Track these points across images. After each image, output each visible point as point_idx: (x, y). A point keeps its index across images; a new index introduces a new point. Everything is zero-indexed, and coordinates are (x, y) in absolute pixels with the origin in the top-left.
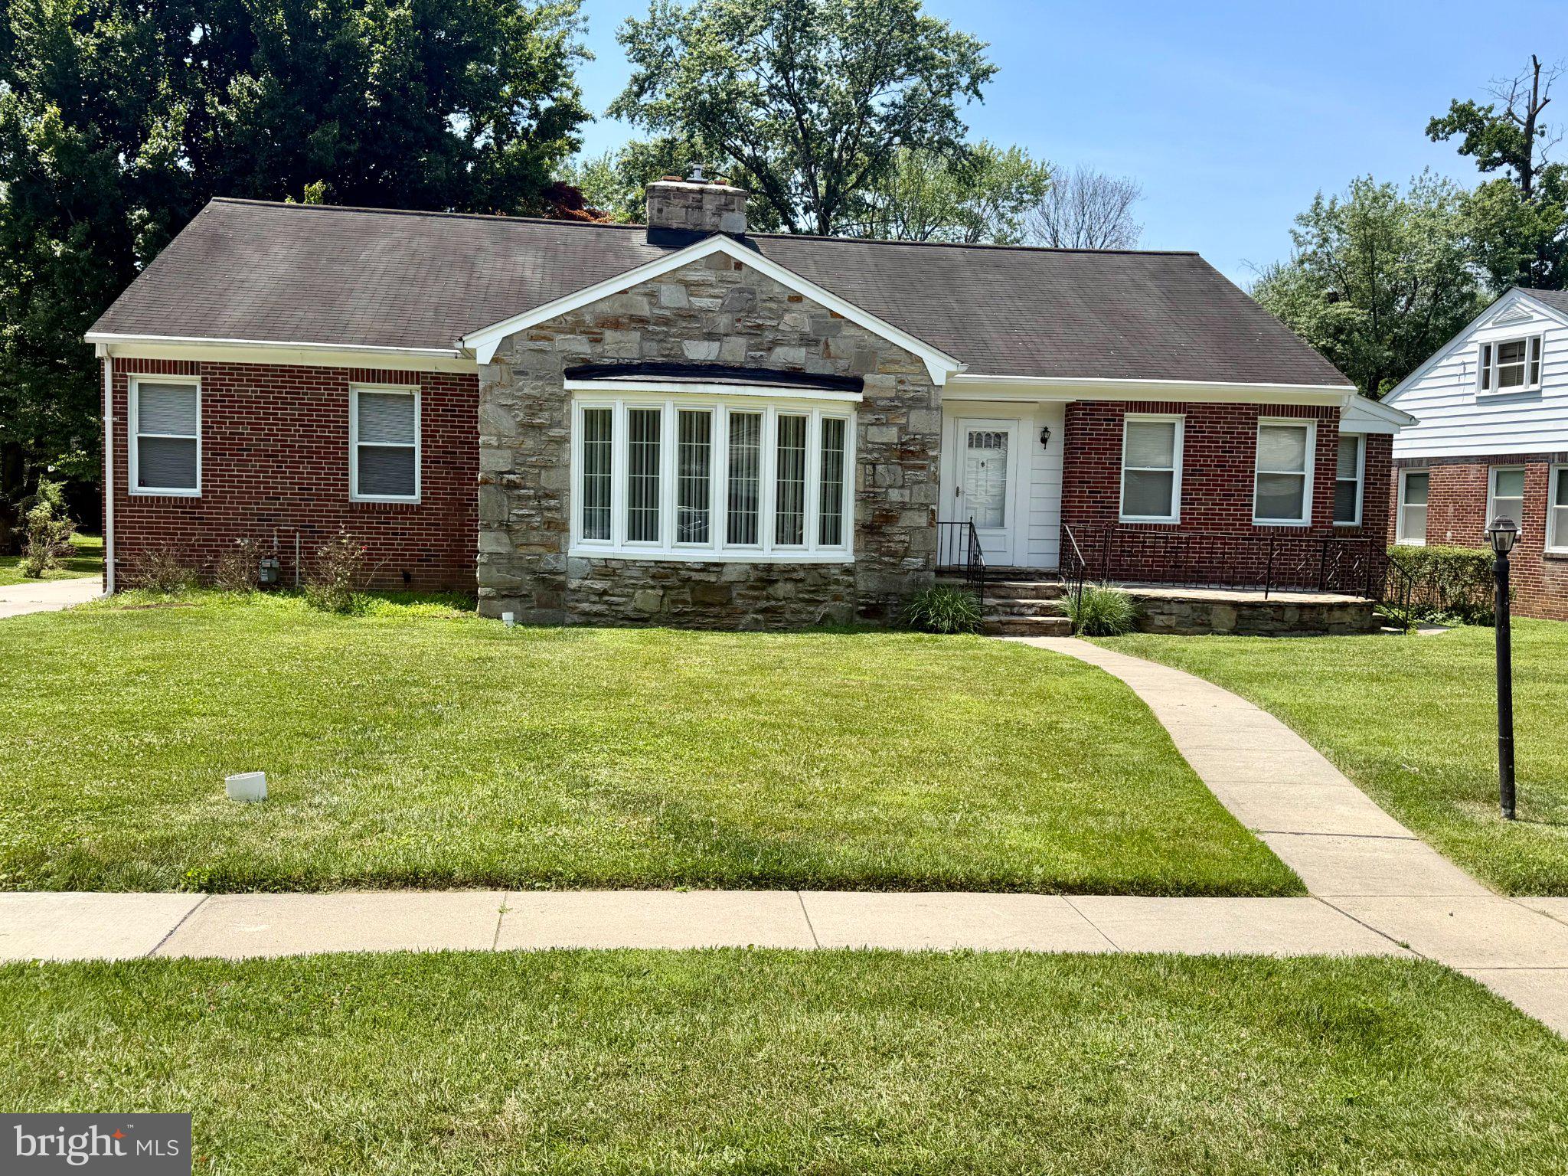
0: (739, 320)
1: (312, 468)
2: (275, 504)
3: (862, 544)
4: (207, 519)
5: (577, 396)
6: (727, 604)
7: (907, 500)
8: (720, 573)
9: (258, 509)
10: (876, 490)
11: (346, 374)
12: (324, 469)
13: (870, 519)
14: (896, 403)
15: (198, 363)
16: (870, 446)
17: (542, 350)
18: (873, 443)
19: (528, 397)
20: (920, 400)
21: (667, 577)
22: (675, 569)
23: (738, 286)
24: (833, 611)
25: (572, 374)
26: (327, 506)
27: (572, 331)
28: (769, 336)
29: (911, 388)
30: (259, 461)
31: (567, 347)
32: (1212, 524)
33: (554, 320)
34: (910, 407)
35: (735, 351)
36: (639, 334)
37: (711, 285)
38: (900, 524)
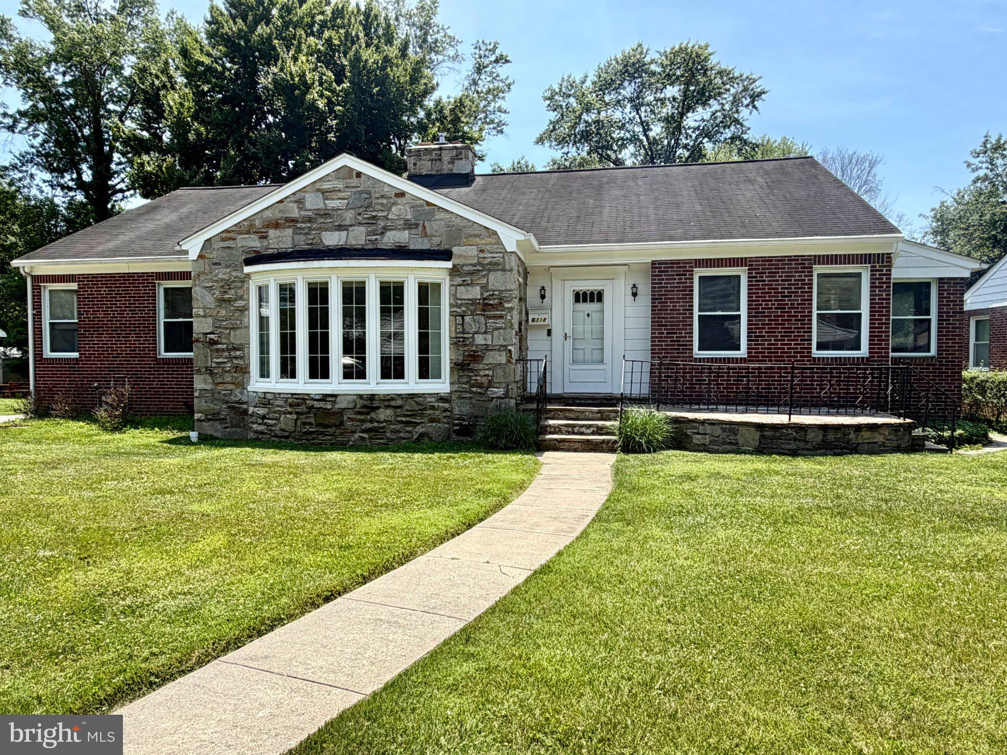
0: (359, 214)
1: (136, 337)
2: (117, 361)
3: (456, 378)
4: (82, 371)
5: (253, 277)
6: (339, 425)
7: (490, 343)
8: (334, 402)
9: (108, 364)
10: (466, 336)
11: (155, 276)
12: (142, 337)
13: (461, 358)
14: (478, 268)
15: (76, 275)
16: (459, 302)
17: (228, 248)
18: (461, 299)
19: (222, 280)
21: (298, 405)
22: (303, 399)
23: (359, 189)
24: (430, 430)
25: (249, 262)
26: (144, 361)
27: (248, 232)
28: (382, 223)
29: (489, 255)
30: (108, 334)
31: (245, 244)
32: (775, 357)
33: (236, 225)
34: (489, 270)
35: (358, 237)
36: (291, 230)
37: (339, 191)
38: (484, 362)
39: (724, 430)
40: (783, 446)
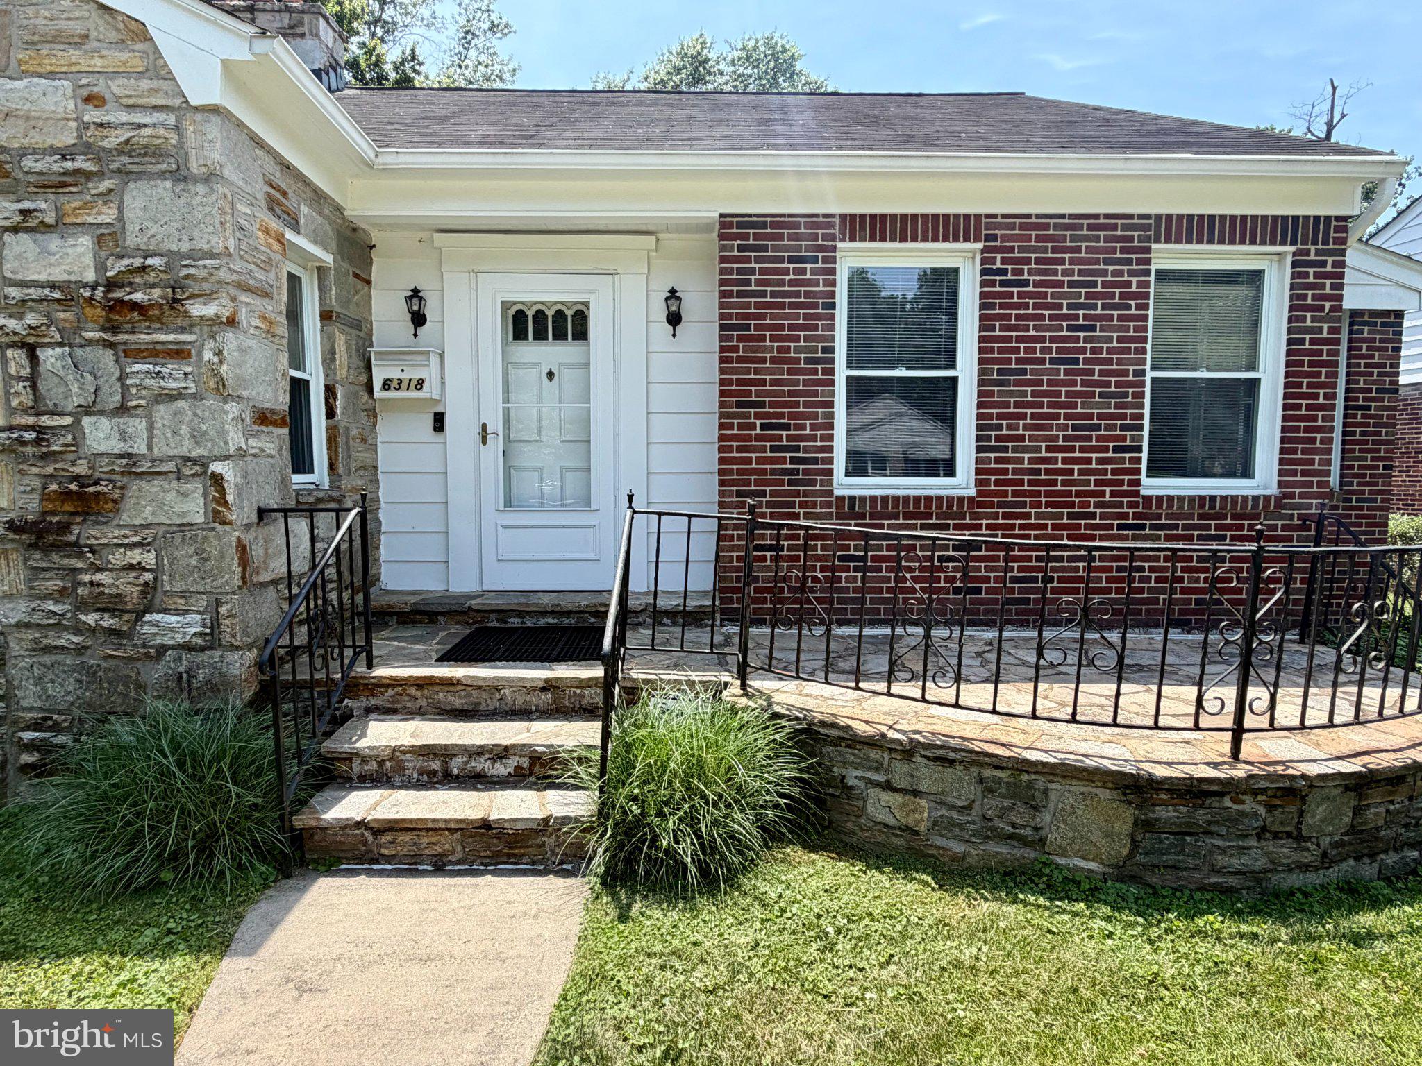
3: (19, 576)
7: (140, 448)
10: (45, 421)
13: (37, 505)
18: (24, 284)
20: (154, 152)
29: (124, 117)
34: (125, 175)
38: (125, 518)
39: (988, 788)
40: (1222, 860)
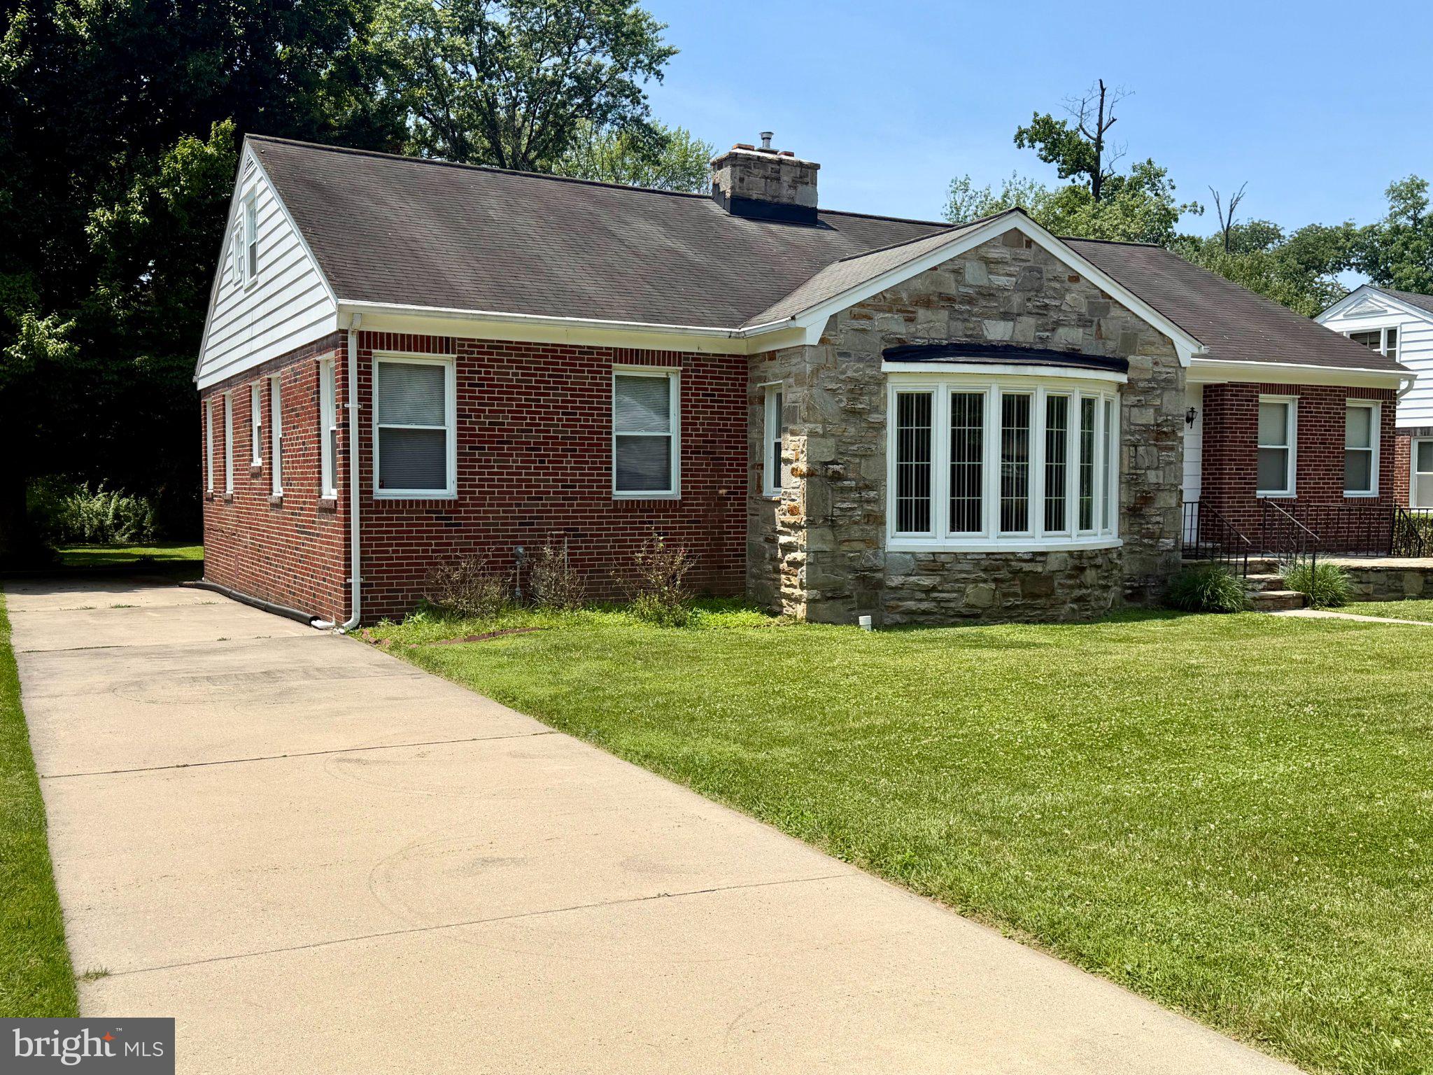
0: (1029, 300)
1: (576, 462)
2: (537, 505)
3: (1125, 527)
4: (465, 525)
5: (891, 379)
6: (1050, 594)
7: (1161, 481)
8: (1045, 562)
9: (520, 511)
10: (1138, 472)
11: (610, 355)
12: (587, 463)
13: (1133, 501)
14: (1153, 385)
15: (454, 339)
16: (1132, 427)
17: (864, 330)
18: (1133, 424)
19: (851, 380)
20: (1170, 381)
21: (998, 569)
22: (1007, 560)
23: (1028, 264)
24: (1115, 598)
25: (891, 356)
26: (590, 505)
27: (890, 310)
28: (1054, 316)
29: (1164, 370)
30: (521, 455)
31: (885, 327)
32: (1318, 497)
33: (874, 297)
34: (1164, 389)
35: (1024, 331)
36: (947, 312)
37: (1006, 263)
38: (1156, 505)
39: (1389, 577)
